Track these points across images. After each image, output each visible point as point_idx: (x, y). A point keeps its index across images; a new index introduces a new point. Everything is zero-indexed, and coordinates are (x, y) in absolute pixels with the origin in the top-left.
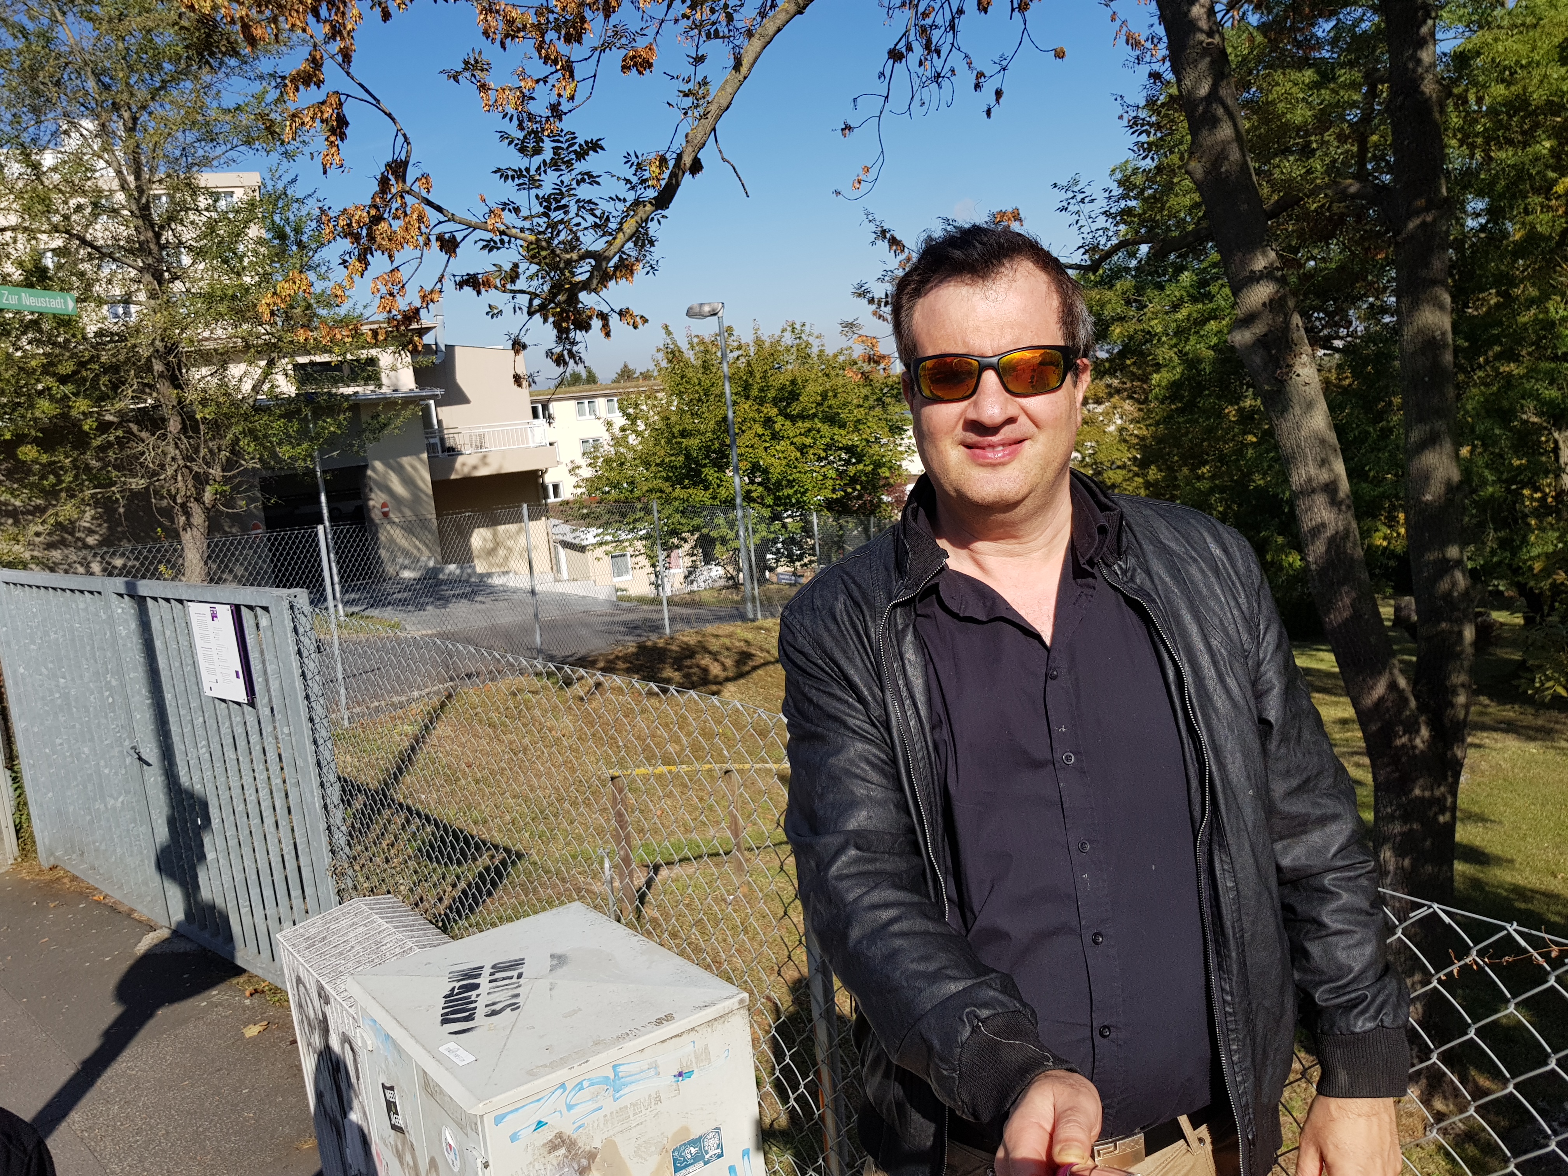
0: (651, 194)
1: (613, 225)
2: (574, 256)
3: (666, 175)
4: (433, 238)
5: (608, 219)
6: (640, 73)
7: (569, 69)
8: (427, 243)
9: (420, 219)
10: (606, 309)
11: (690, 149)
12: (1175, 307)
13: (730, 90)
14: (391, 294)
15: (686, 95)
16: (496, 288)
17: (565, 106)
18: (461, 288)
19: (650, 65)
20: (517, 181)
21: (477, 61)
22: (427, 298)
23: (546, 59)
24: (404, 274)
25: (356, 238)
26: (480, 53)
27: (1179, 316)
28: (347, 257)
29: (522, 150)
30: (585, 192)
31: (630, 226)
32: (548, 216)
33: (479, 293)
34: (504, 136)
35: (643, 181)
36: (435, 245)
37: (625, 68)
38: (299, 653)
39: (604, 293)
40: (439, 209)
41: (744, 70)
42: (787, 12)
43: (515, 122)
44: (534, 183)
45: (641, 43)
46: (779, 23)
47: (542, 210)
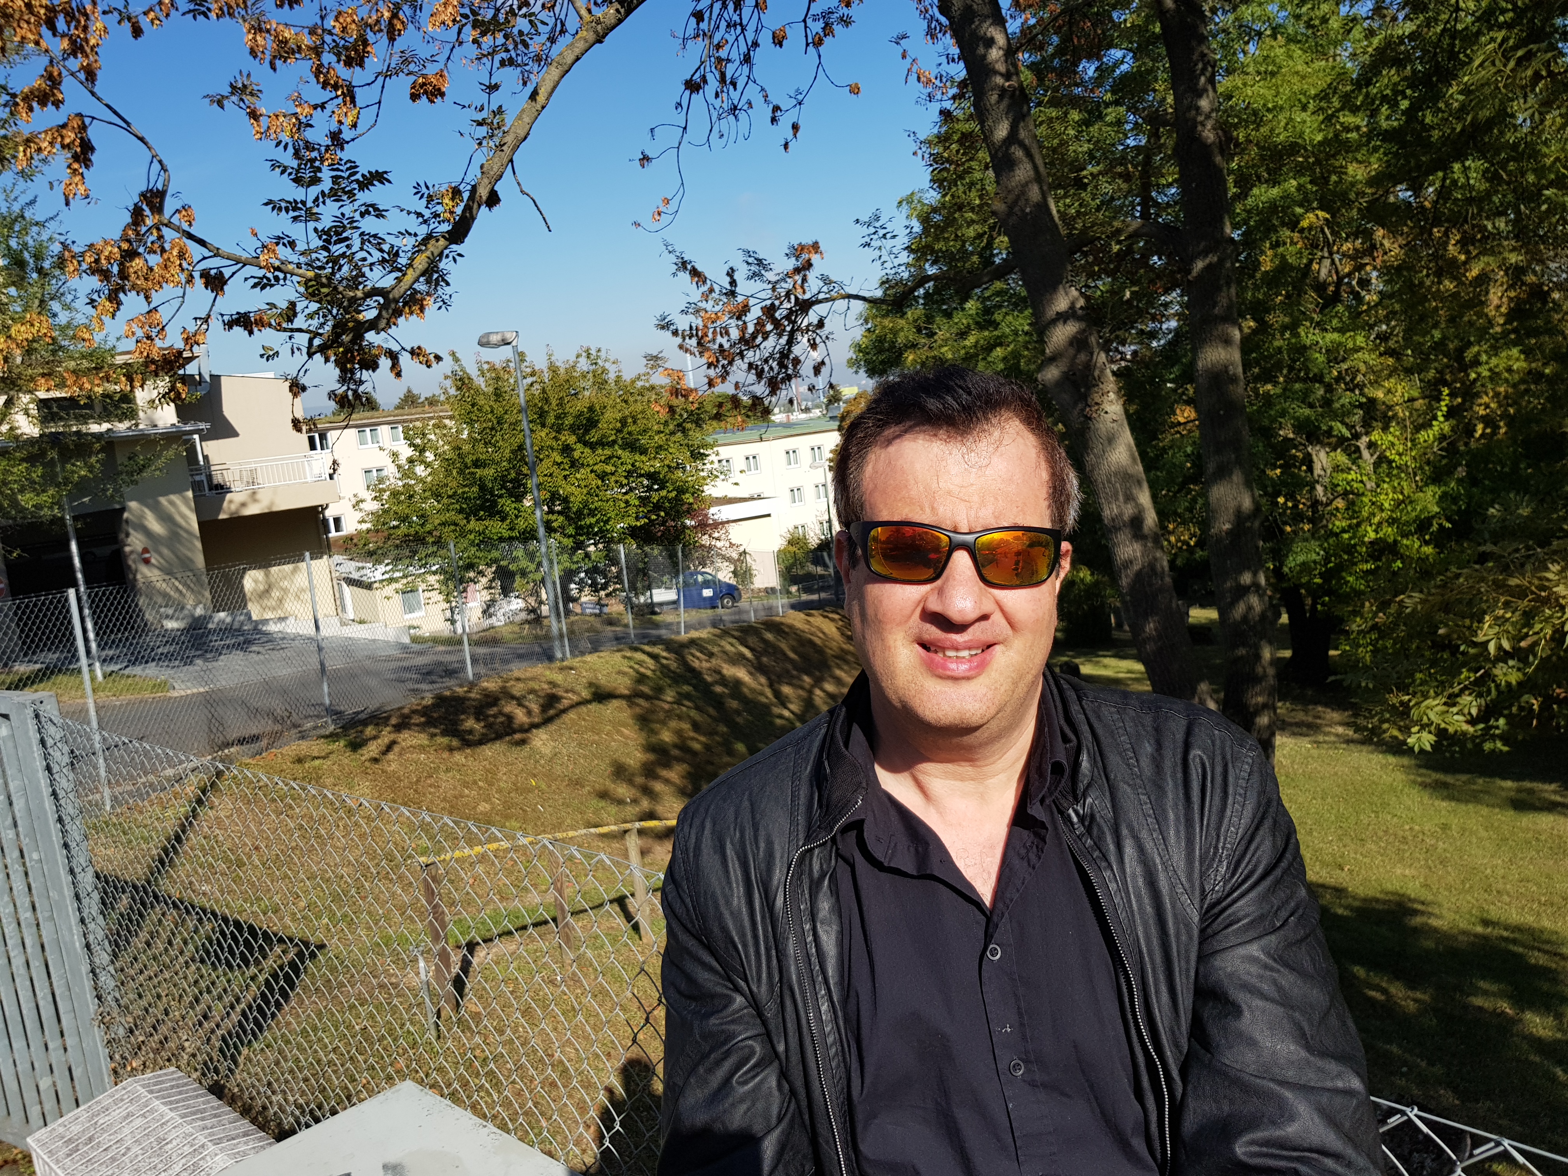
0: (445, 227)
1: (403, 260)
2: (359, 294)
3: (459, 210)
4: (197, 275)
5: (397, 254)
6: (432, 102)
7: (350, 95)
8: (190, 279)
9: (182, 255)
10: (396, 348)
11: (486, 181)
12: (963, 334)
13: (527, 120)
14: (149, 338)
15: (480, 124)
16: (270, 325)
17: (347, 135)
18: (231, 327)
19: (442, 95)
20: (292, 214)
21: (245, 86)
22: (191, 340)
23: (325, 84)
24: (164, 314)
25: (105, 275)
26: (249, 75)
27: (967, 343)
28: (95, 297)
29: (297, 181)
30: (369, 224)
31: (421, 262)
32: (328, 250)
33: (251, 333)
34: (275, 165)
35: (436, 215)
36: (199, 282)
37: (414, 97)
38: (48, 768)
39: (393, 330)
40: (202, 243)
41: (541, 98)
42: (586, 40)
43: (291, 150)
44: (312, 216)
45: (431, 70)
46: (577, 51)
47: (321, 243)
